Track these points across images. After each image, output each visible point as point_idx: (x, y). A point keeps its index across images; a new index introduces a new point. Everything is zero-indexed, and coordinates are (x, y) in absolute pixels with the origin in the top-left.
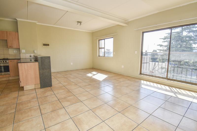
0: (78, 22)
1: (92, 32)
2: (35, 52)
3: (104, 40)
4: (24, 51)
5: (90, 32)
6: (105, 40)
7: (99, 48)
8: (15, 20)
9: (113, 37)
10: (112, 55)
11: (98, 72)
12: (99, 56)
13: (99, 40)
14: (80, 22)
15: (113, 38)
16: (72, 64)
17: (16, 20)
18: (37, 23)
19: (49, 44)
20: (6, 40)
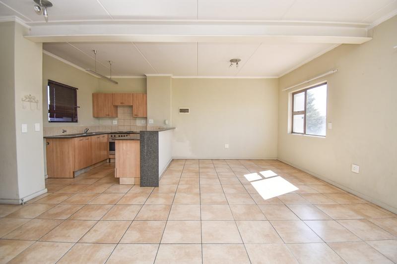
0: (232, 61)
1: (277, 77)
2: (167, 122)
3: (304, 93)
4: (152, 120)
5: (274, 77)
6: (308, 91)
7: (293, 113)
8: (144, 77)
9: (326, 83)
10: (323, 132)
11: (279, 174)
12: (292, 132)
13: (293, 94)
14: (235, 61)
15: (326, 85)
16: (227, 147)
17: (146, 76)
18: (173, 77)
19: (188, 110)
20: (132, 106)
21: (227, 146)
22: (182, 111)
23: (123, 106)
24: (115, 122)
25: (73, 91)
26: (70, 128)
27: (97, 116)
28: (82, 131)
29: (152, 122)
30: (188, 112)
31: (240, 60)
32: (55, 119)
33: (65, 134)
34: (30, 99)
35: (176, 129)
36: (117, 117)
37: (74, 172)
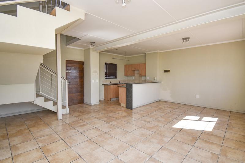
2: (155, 78)
4: (148, 77)
17: (146, 53)
19: (169, 70)
20: (139, 70)
21: (197, 96)
22: (166, 71)
23: (137, 70)
24: (133, 78)
25: (115, 65)
26: (113, 81)
27: (126, 75)
28: (118, 82)
29: (148, 79)
30: (169, 72)
31: (190, 38)
32: (107, 77)
33: (111, 83)
34: (95, 71)
35: (162, 83)
36: (134, 75)
37: (111, 99)
